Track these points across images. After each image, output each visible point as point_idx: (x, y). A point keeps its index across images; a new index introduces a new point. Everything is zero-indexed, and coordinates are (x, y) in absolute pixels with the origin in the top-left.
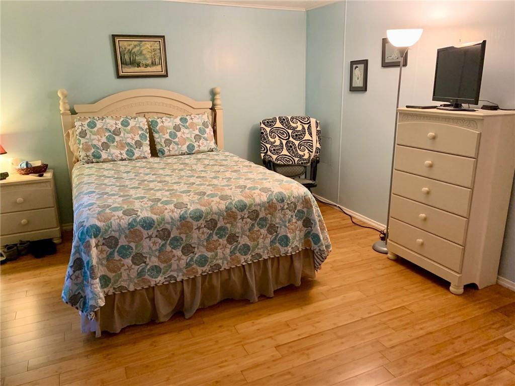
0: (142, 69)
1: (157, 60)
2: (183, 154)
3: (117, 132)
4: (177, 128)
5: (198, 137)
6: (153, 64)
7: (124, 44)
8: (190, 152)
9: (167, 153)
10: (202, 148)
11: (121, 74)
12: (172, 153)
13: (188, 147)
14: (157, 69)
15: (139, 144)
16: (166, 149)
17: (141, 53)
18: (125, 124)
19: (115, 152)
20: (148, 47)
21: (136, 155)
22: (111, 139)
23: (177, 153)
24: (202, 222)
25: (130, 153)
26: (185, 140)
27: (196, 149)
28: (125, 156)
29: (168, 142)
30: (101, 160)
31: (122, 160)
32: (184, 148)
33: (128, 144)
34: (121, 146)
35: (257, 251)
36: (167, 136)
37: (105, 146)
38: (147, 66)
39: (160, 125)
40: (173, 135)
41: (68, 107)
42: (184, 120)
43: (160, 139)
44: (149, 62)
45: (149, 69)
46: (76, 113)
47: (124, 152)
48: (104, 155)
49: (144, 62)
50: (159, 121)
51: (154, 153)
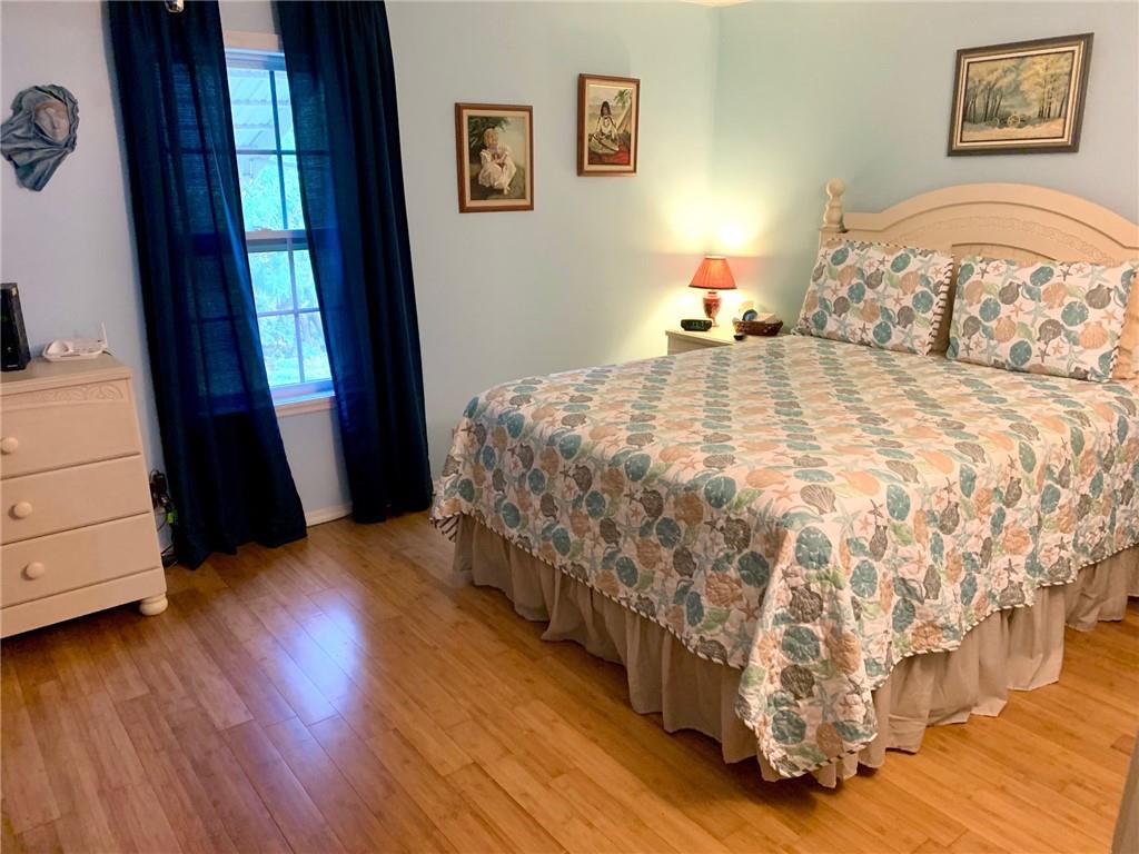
0: (1011, 131)
1: (1056, 106)
2: (998, 366)
3: (873, 281)
4: (1009, 294)
5: (1050, 329)
6: (1043, 116)
8: (1018, 364)
9: (962, 354)
10: (1051, 362)
11: (957, 144)
12: (974, 355)
13: (1014, 349)
14: (1052, 131)
15: (906, 316)
16: (962, 342)
17: (1016, 89)
18: (899, 264)
19: (854, 321)
20: (1039, 66)
21: (894, 340)
22: (856, 292)
23: (984, 358)
25: (883, 333)
26: (1013, 327)
27: (1034, 360)
28: (870, 337)
29: (972, 325)
30: (824, 333)
31: (862, 343)
32: (1004, 352)
33: (885, 311)
34: (871, 312)
36: (975, 311)
37: (842, 306)
38: (1024, 122)
39: (975, 277)
40: (989, 310)
41: (836, 215)
42: (1042, 275)
43: (965, 310)
44: (1033, 111)
45: (1028, 131)
46: (845, 231)
47: (871, 327)
48: (831, 325)
49: (1019, 113)
50: (977, 269)
51: (942, 345)
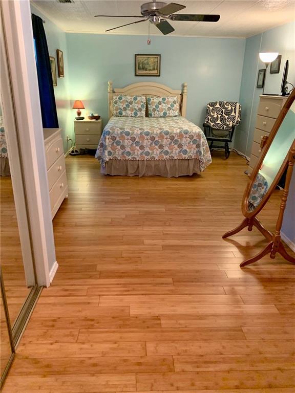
0: (147, 72)
1: (156, 68)
2: (161, 117)
3: (131, 103)
4: (160, 103)
5: (169, 109)
6: (154, 69)
7: (140, 59)
8: (165, 116)
9: (153, 116)
10: (171, 115)
11: (137, 74)
12: (156, 116)
13: (164, 113)
14: (155, 72)
15: (140, 110)
16: (153, 113)
17: (148, 64)
18: (135, 99)
19: (129, 112)
20: (152, 59)
21: (138, 115)
22: (128, 106)
23: (158, 116)
24: (149, 137)
25: (136, 114)
26: (163, 109)
27: (168, 115)
28: (133, 115)
29: (154, 110)
30: (122, 115)
31: (131, 117)
32: (162, 114)
33: (135, 109)
34: (132, 110)
35: (172, 155)
36: (154, 107)
37: (125, 109)
38: (150, 70)
39: (152, 101)
40: (157, 107)
41: (111, 89)
42: (164, 99)
43: (151, 108)
44: (152, 68)
45: (151, 72)
46: (115, 93)
47: (133, 113)
48: (124, 113)
49: (149, 68)
50: (151, 99)
51: (147, 115)
